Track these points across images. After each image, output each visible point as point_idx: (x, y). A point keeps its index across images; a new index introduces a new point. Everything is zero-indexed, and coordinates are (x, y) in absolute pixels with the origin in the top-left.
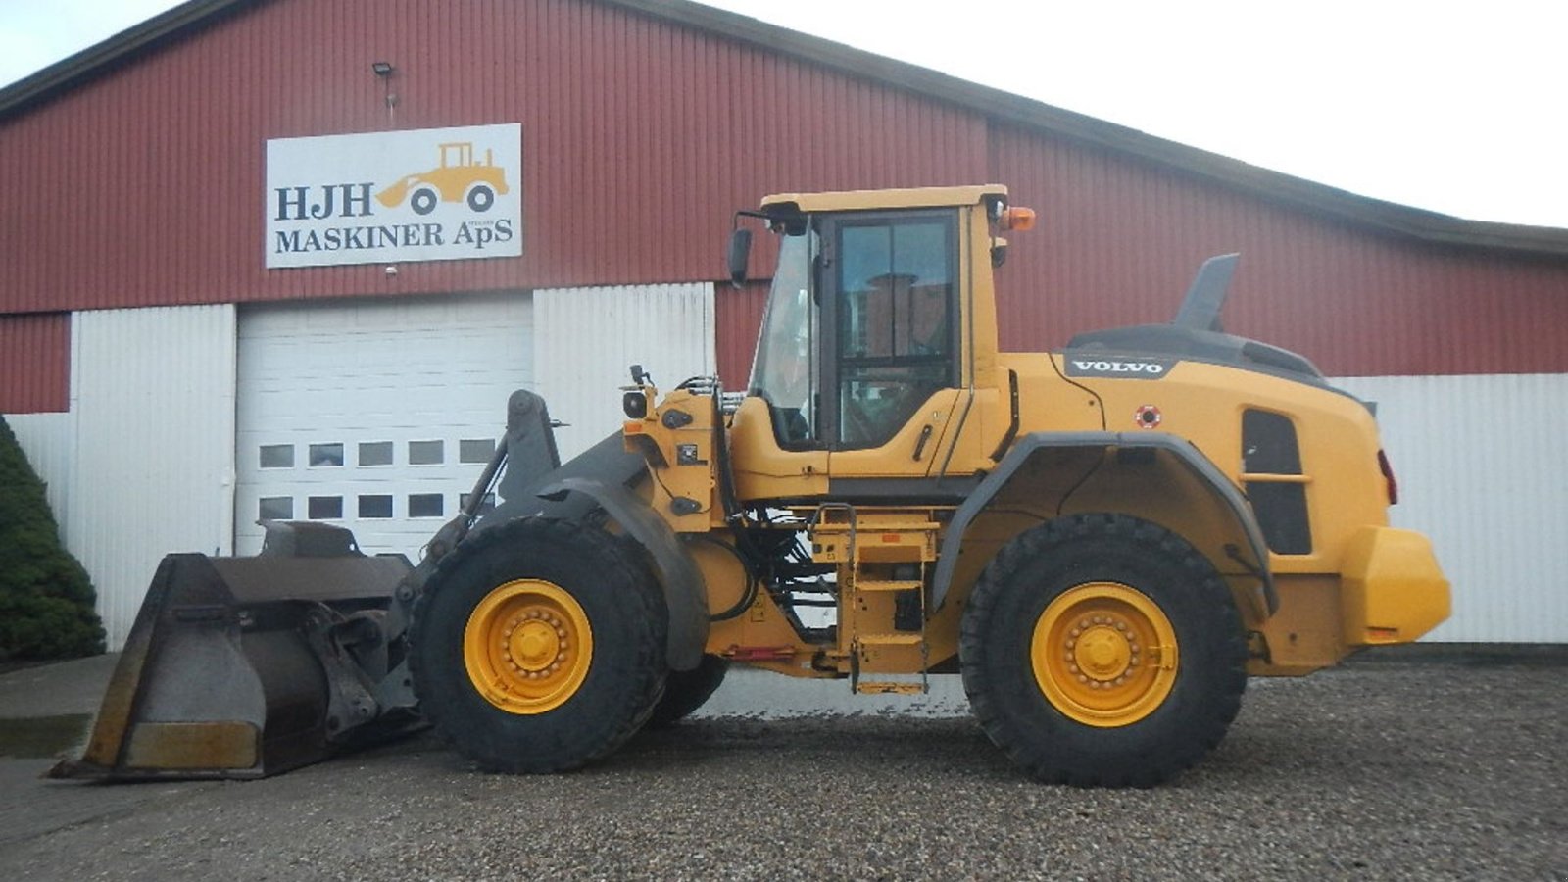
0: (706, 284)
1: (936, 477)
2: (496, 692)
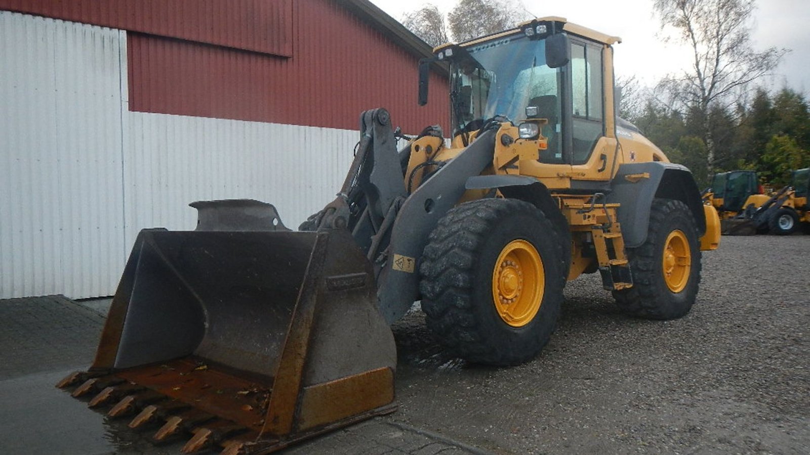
0: (121, 31)
1: (607, 181)
2: (504, 315)
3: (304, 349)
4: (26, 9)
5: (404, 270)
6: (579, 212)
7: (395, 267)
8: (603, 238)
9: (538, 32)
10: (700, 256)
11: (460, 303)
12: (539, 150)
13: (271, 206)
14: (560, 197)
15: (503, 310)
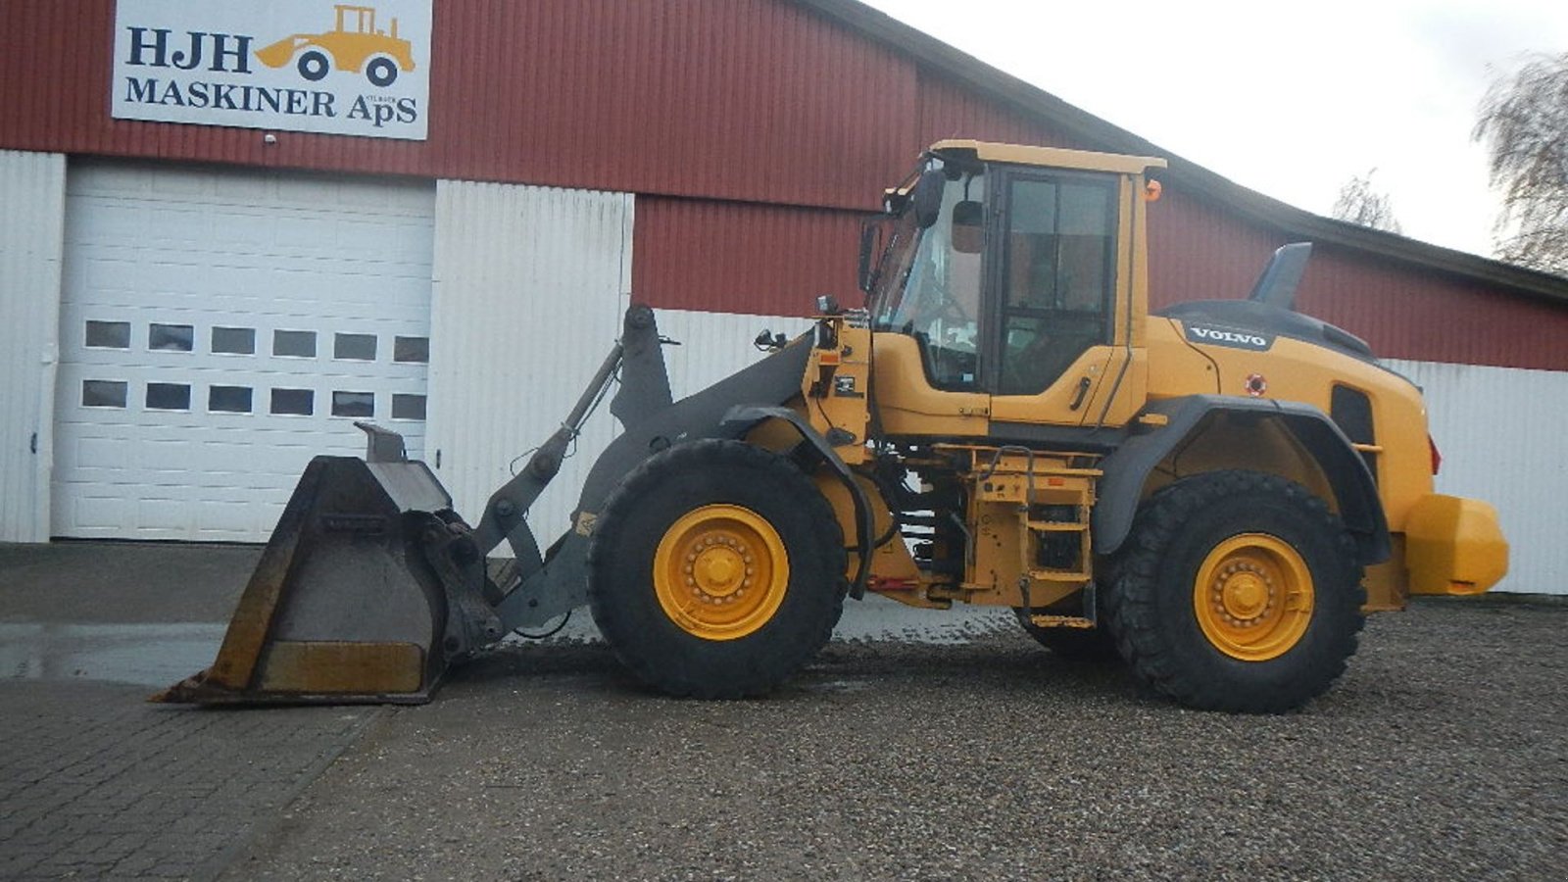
0: (627, 195)
1: (1093, 427)
2: (677, 617)
4: (491, 177)
7: (581, 530)
8: (1026, 528)
14: (977, 451)
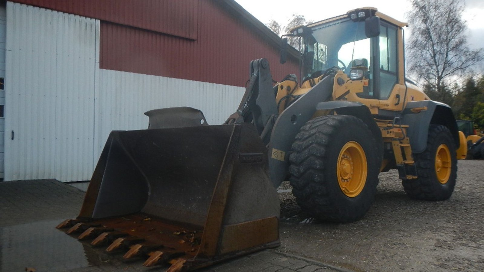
0: (97, 20)
2: (344, 189)
3: (225, 200)
5: (278, 159)
6: (384, 129)
7: (273, 156)
8: (399, 147)
9: (359, 16)
10: (456, 163)
11: (317, 179)
12: (364, 86)
13: (201, 111)
15: (343, 186)
